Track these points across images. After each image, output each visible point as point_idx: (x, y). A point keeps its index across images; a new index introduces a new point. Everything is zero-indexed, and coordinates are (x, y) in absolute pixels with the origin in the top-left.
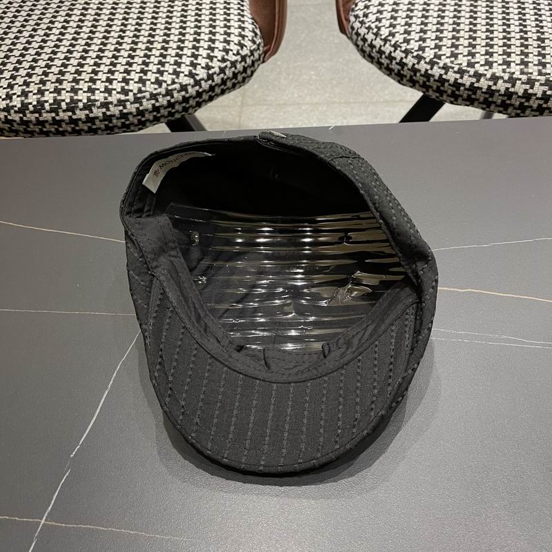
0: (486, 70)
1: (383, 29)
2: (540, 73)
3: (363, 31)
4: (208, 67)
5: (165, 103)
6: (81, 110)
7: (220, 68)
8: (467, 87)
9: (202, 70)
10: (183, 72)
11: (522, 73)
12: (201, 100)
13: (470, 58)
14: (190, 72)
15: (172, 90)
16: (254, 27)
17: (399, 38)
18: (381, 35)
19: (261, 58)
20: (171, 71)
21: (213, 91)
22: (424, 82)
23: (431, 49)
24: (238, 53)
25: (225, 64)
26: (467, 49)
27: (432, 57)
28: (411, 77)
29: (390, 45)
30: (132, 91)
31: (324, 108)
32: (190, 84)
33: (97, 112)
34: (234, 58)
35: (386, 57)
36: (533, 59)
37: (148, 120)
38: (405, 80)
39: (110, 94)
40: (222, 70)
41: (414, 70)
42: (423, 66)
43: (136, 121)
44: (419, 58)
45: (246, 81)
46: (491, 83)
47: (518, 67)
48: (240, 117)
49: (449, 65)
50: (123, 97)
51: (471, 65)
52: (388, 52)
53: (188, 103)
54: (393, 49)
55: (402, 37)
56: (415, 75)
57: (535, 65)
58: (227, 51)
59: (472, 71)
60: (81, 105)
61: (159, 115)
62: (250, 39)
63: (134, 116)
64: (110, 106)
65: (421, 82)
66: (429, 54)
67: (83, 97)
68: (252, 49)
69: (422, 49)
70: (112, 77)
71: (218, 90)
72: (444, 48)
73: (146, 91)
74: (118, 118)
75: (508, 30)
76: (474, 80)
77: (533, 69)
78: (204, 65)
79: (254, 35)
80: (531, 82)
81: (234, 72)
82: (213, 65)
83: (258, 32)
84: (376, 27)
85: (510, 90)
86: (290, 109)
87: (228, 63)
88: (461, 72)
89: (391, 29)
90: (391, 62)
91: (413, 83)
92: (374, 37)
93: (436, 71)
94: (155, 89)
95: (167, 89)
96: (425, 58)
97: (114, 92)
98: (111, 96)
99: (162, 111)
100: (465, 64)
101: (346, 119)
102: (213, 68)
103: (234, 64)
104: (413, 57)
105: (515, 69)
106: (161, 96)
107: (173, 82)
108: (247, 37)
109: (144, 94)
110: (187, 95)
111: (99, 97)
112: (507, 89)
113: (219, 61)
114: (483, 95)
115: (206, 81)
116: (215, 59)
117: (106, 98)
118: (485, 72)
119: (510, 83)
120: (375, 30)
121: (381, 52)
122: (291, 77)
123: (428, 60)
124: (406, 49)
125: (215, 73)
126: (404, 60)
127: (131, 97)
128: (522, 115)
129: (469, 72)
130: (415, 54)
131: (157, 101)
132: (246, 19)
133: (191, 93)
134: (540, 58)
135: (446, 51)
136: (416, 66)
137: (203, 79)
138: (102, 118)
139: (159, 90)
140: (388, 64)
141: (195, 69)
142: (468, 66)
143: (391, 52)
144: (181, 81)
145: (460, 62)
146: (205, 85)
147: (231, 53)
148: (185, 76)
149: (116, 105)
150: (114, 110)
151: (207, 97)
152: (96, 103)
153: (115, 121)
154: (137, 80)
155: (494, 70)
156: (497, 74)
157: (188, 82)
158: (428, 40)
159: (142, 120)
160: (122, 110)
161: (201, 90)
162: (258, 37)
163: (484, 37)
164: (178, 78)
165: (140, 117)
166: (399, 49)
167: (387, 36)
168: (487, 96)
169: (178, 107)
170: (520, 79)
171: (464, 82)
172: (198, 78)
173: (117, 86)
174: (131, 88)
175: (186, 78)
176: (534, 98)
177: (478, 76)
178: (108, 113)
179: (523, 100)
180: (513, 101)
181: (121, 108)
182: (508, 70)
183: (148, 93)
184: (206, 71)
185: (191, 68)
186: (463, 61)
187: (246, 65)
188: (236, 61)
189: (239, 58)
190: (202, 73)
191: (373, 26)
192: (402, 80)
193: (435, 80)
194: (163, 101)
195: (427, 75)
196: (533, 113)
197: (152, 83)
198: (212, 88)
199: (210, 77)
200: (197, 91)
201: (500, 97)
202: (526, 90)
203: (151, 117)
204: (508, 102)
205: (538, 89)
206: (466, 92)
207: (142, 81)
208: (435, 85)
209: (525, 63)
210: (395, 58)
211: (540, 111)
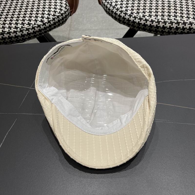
0: (149, 18)
1: (113, 3)
2: (168, 19)
3: (106, 4)
4: (48, 18)
5: (32, 32)
7: (53, 18)
8: (143, 24)
9: (46, 19)
10: (38, 20)
11: (162, 19)
12: (46, 30)
13: (143, 14)
14: (41, 20)
15: (34, 27)
16: (66, 2)
17: (119, 6)
18: (112, 5)
19: (69, 15)
20: (34, 20)
21: (51, 27)
22: (128, 23)
23: (130, 10)
24: (60, 13)
25: (55, 17)
26: (142, 10)
27: (130, 13)
28: (123, 21)
29: (116, 9)
30: (19, 27)
31: (100, 31)
32: (41, 25)
33: (6, 36)
34: (58, 15)
35: (114, 14)
36: (166, 14)
37: (26, 38)
38: (121, 22)
39: (11, 29)
40: (54, 19)
42: (127, 17)
43: (21, 39)
44: (126, 14)
45: (64, 23)
46: (151, 23)
47: (161, 17)
48: (69, 35)
49: (136, 16)
50: (15, 30)
51: (144, 16)
52: (115, 12)
53: (41, 32)
54: (116, 11)
55: (120, 6)
56: (125, 20)
57: (167, 16)
58: (55, 12)
59: (144, 19)
61: (30, 36)
62: (64, 7)
63: (20, 37)
64: (11, 33)
65: (127, 23)
66: (129, 12)
68: (65, 11)
69: (126, 10)
70: (11, 22)
71: (52, 27)
72: (134, 10)
73: (24, 28)
74: (14, 38)
75: (157, 3)
76: (145, 22)
77: (166, 18)
78: (46, 17)
79: (66, 5)
80: (165, 22)
81: (58, 20)
82: (50, 17)
83: (68, 4)
84: (111, 2)
85: (158, 25)
86: (87, 32)
87: (56, 16)
88: (140, 19)
89: (116, 3)
90: (116, 15)
91: (124, 23)
92: (110, 6)
93: (132, 19)
94: (28, 27)
95: (32, 27)
96: (128, 14)
97: (12, 28)
98: (11, 30)
99: (31, 35)
100: (142, 16)
101: (107, 35)
102: (50, 18)
103: (58, 17)
104: (123, 13)
105: (159, 18)
106: (30, 29)
107: (35, 24)
108: (63, 6)
109: (24, 29)
110: (41, 29)
111: (7, 30)
113: (52, 15)
114: (148, 27)
115: (48, 23)
116: (51, 15)
117: (9, 30)
118: (149, 19)
119: (158, 23)
120: (110, 3)
121: (112, 12)
122: (88, 20)
123: (129, 15)
124: (121, 10)
125: (51, 20)
126: (120, 15)
127: (19, 30)
128: (162, 34)
129: (143, 19)
131: (29, 31)
133: (42, 28)
134: (169, 13)
136: (125, 17)
137: (46, 23)
138: (8, 38)
139: (29, 27)
140: (115, 16)
141: (43, 19)
142: (143, 17)
143: (116, 12)
144: (38, 23)
145: (140, 15)
146: (47, 25)
147: (57, 12)
148: (39, 21)
149: (13, 33)
150: (13, 35)
151: (49, 29)
152: (6, 32)
153: (13, 39)
154: (21, 23)
155: (152, 18)
156: (153, 20)
157: (40, 24)
158: (129, 7)
159: (24, 38)
160: (15, 35)
161: (46, 27)
162: (68, 6)
163: (149, 6)
164: (36, 22)
165: (23, 37)
166: (118, 10)
167: (114, 6)
168: (150, 28)
169: (37, 33)
170: (161, 21)
171: (142, 23)
172: (44, 22)
173: (13, 26)
174: (19, 26)
175: (40, 22)
176: (166, 28)
177: (146, 20)
178: (10, 36)
179: (163, 29)
180: (159, 30)
181: (15, 34)
182: (157, 18)
183: (25, 28)
184: (47, 20)
185: (42, 19)
187: (63, 17)
188: (59, 16)
189: (60, 14)
190: (46, 20)
191: (110, 2)
192: (120, 22)
193: (131, 22)
194: (31, 31)
195: (128, 20)
196: (167, 34)
198: (50, 26)
199: (49, 22)
200: (44, 27)
201: (155, 28)
202: (163, 26)
203: (27, 37)
204: (157, 30)
205: (168, 25)
206: (142, 26)
207: (23, 24)
208: (132, 24)
209: (163, 16)
210: (117, 14)
211: (169, 33)
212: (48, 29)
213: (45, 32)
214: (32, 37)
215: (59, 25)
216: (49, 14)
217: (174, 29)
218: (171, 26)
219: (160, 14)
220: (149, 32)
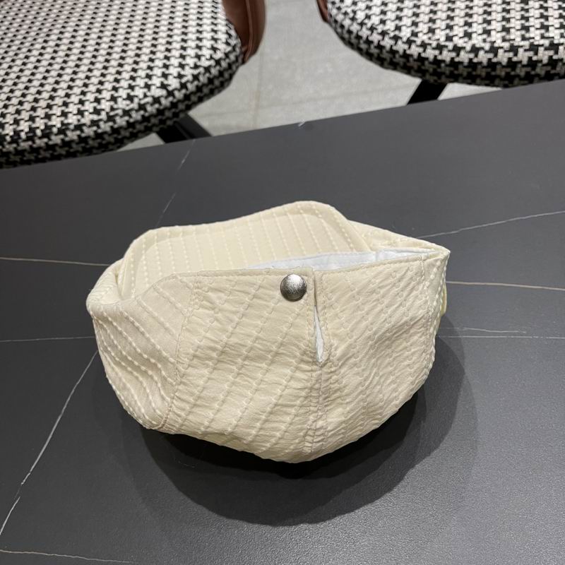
0: (465, 42)
1: (359, 12)
2: (524, 38)
3: (340, 17)
4: (180, 76)
5: (139, 118)
6: (56, 135)
7: (193, 75)
8: (448, 63)
9: (174, 80)
10: (155, 85)
11: (504, 40)
13: (448, 31)
14: (162, 83)
15: (145, 104)
16: (228, 28)
17: (375, 20)
18: (357, 19)
19: (240, 60)
20: (142, 85)
21: (190, 100)
22: (405, 64)
23: (408, 27)
24: (211, 58)
25: (198, 71)
26: (444, 22)
27: (409, 35)
28: (391, 59)
29: (367, 28)
30: (103, 110)
31: (342, 101)
32: (162, 96)
33: (72, 135)
34: (207, 64)
35: (364, 42)
36: (516, 24)
37: (125, 138)
38: (386, 64)
39: (83, 116)
40: (196, 77)
41: (393, 52)
42: (401, 47)
43: (112, 140)
44: (396, 38)
45: (226, 84)
46: (472, 56)
47: (499, 35)
48: (255, 120)
49: (427, 41)
52: (365, 36)
53: (164, 115)
54: (369, 32)
55: (378, 18)
56: (394, 57)
57: (517, 30)
58: (198, 57)
59: (450, 45)
60: (55, 130)
61: (135, 131)
62: (224, 40)
63: (110, 135)
64: (84, 128)
65: (401, 64)
66: (406, 33)
67: (56, 122)
68: (227, 51)
69: (398, 28)
70: (84, 99)
71: (194, 98)
72: (420, 24)
73: (117, 109)
74: (93, 139)
76: (454, 54)
77: (516, 36)
78: (176, 75)
79: (227, 37)
80: (514, 49)
81: (209, 78)
82: (186, 73)
83: (233, 33)
84: (353, 11)
85: (493, 61)
86: (306, 106)
88: (440, 48)
89: (367, 11)
90: (370, 46)
92: (351, 22)
93: (415, 51)
94: (128, 105)
95: (139, 104)
96: (402, 38)
97: (86, 113)
98: (84, 118)
99: (138, 127)
100: (443, 39)
102: (186, 76)
103: (207, 69)
104: (390, 38)
105: (496, 37)
106: (134, 112)
107: (145, 96)
108: (220, 39)
109: (117, 112)
110: (162, 108)
111: (72, 120)
112: (490, 59)
113: (191, 68)
114: (465, 69)
115: (179, 90)
116: (187, 68)
117: (79, 120)
118: (464, 45)
119: (491, 53)
120: (351, 15)
121: (358, 37)
123: (405, 39)
124: (382, 31)
125: (188, 81)
126: (382, 43)
127: (103, 116)
128: (510, 85)
129: (447, 47)
130: (392, 34)
131: (130, 116)
132: (219, 21)
133: (165, 105)
134: (523, 22)
135: (423, 27)
136: (394, 48)
137: (176, 89)
138: (77, 141)
139: (131, 106)
140: (367, 49)
141: (167, 80)
142: (446, 41)
143: (368, 36)
144: (153, 94)
145: (437, 37)
146: (179, 95)
147: (203, 59)
148: (158, 88)
149: (90, 126)
150: (89, 132)
151: (184, 107)
152: (70, 126)
153: (91, 142)
154: (108, 98)
155: (474, 41)
156: (478, 46)
157: (160, 94)
158: (404, 19)
159: (118, 137)
160: (96, 131)
161: (175, 101)
163: (463, 7)
164: (149, 91)
165: (115, 135)
166: (375, 31)
167: (363, 20)
168: (470, 70)
169: (154, 121)
170: (502, 48)
171: (444, 58)
172: (170, 88)
173: (89, 107)
174: (103, 107)
175: (159, 90)
176: (520, 66)
177: (457, 49)
178: (83, 135)
179: (508, 70)
180: (498, 72)
181: (95, 128)
182: (488, 39)
183: (121, 110)
184: (179, 80)
185: (162, 79)
186: (441, 35)
187: (222, 69)
188: (210, 66)
189: (212, 63)
190: (173, 83)
191: (349, 10)
193: (415, 60)
194: (136, 116)
195: (406, 56)
196: (522, 82)
197: (124, 99)
198: (187, 97)
199: (183, 86)
200: (171, 102)
201: (484, 70)
202: (510, 59)
203: (127, 134)
204: (493, 73)
205: (523, 56)
206: (448, 68)
207: (113, 99)
208: (415, 65)
209: (506, 30)
210: (372, 42)
211: (529, 79)
212: (181, 106)
213: (176, 115)
214: (140, 131)
215: (212, 93)
216: (182, 66)
217: (544, 65)
218: (535, 58)
219: (496, 26)
220: (470, 84)
